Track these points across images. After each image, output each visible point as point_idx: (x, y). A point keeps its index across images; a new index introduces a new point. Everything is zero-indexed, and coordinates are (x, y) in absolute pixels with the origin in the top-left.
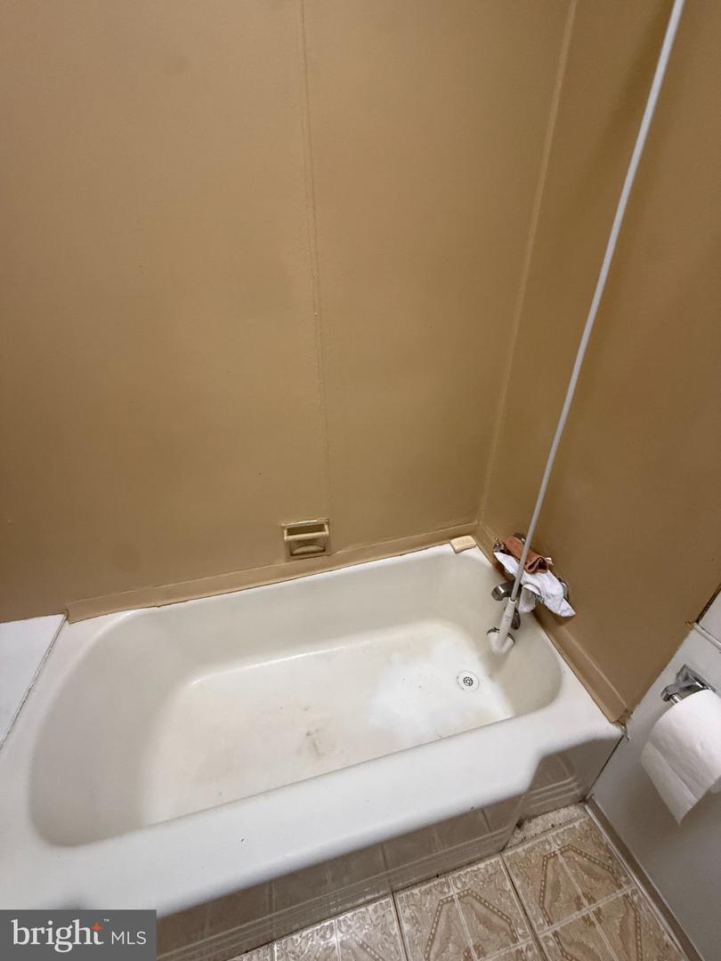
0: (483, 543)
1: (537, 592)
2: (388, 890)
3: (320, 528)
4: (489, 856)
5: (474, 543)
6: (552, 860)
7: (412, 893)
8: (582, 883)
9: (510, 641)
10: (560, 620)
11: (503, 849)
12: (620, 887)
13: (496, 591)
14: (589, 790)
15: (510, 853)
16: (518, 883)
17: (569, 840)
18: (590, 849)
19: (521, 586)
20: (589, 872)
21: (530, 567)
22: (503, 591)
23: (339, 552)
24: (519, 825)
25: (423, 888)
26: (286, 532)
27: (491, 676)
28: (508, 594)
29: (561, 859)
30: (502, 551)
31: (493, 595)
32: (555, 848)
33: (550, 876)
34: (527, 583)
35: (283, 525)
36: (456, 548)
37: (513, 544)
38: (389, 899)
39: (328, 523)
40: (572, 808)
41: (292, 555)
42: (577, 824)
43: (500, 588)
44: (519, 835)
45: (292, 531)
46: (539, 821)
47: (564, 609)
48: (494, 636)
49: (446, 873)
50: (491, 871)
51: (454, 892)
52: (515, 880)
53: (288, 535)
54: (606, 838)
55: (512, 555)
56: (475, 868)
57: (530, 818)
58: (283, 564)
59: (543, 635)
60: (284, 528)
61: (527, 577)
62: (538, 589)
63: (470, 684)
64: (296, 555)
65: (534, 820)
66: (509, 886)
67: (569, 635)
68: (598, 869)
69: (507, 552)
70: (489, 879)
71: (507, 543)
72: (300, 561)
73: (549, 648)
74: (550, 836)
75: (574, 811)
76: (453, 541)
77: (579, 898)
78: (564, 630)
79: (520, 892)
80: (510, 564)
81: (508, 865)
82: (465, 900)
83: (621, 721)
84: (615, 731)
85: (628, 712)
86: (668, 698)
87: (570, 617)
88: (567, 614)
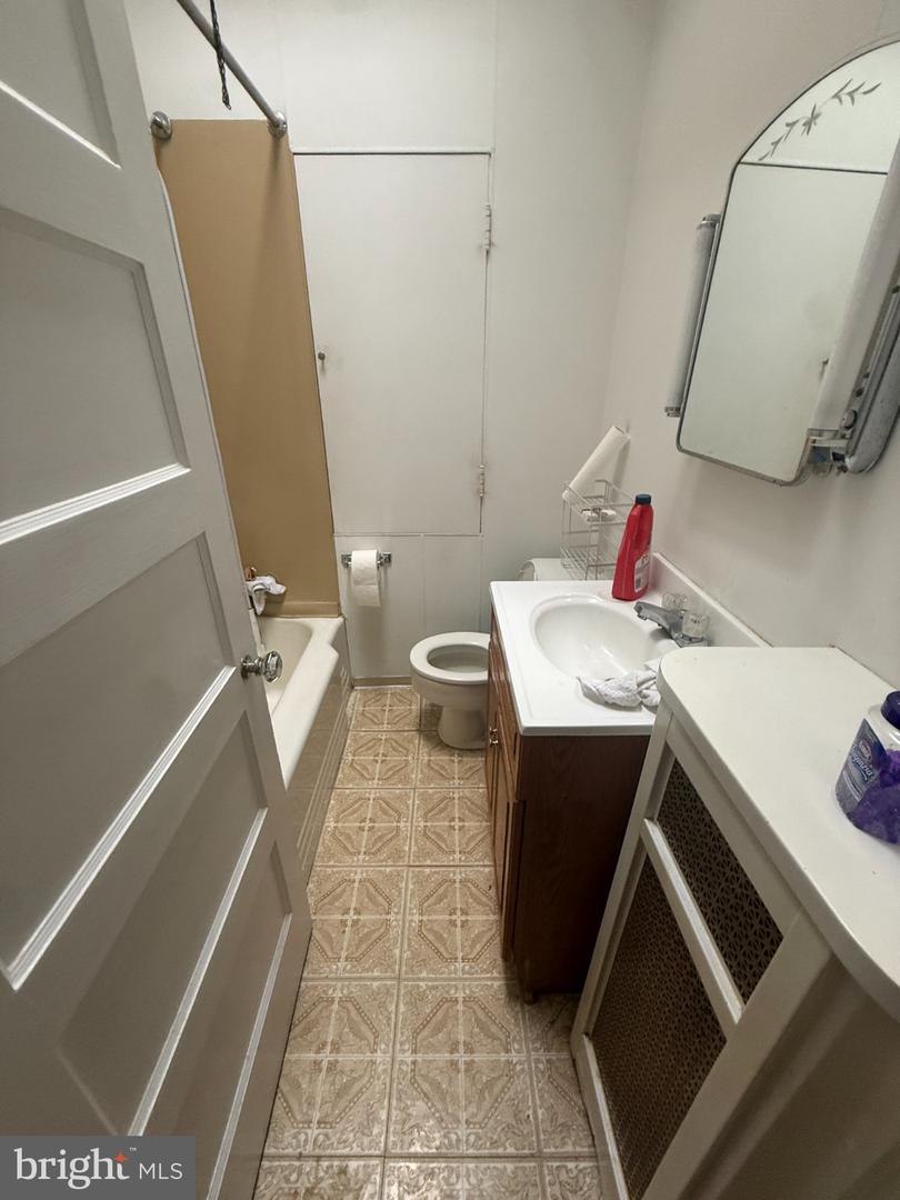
1: (261, 587)
10: (282, 596)
12: (386, 696)
34: (254, 586)
47: (278, 589)
52: (361, 730)
59: (277, 620)
62: (262, 584)
66: (362, 733)
67: (293, 604)
78: (287, 603)
83: (340, 614)
84: (340, 619)
85: (339, 605)
86: (347, 566)
87: (285, 592)
88: (283, 591)
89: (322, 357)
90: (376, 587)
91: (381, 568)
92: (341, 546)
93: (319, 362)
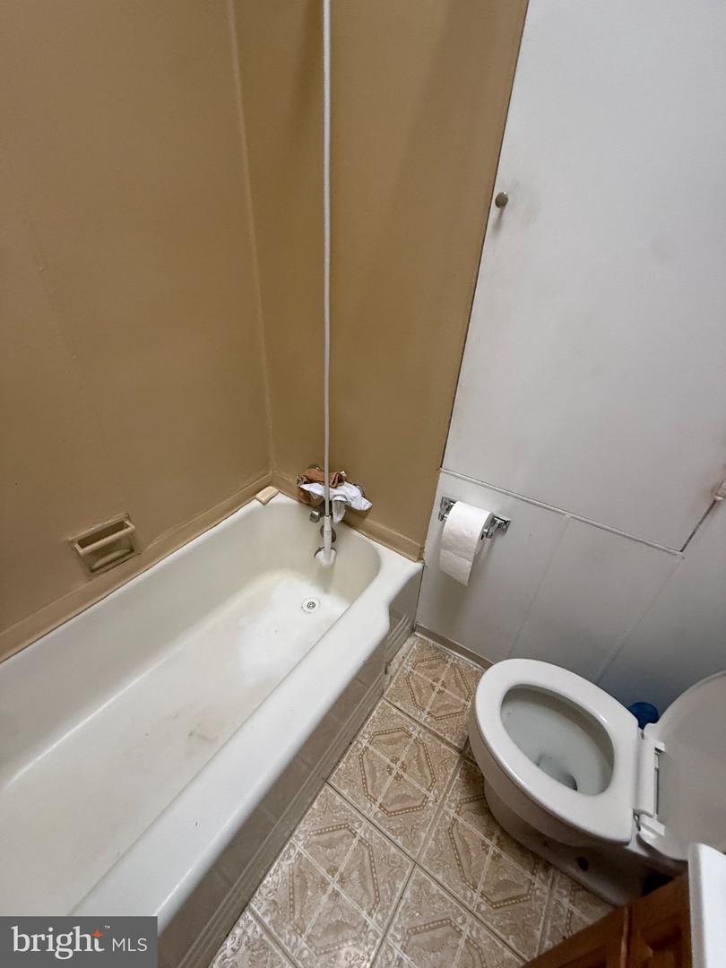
0: (283, 488)
1: (344, 500)
2: (322, 782)
3: (120, 526)
4: (377, 702)
5: (276, 490)
6: (411, 677)
7: (340, 769)
8: (429, 676)
9: (333, 551)
10: (362, 514)
11: (383, 693)
12: (447, 662)
13: (312, 516)
14: (414, 621)
15: (387, 692)
16: (398, 705)
17: (414, 659)
18: (427, 655)
19: (330, 502)
20: (430, 667)
21: (333, 483)
22: (317, 514)
23: (149, 547)
24: (386, 672)
25: (345, 760)
26: (77, 546)
27: (326, 591)
28: (322, 514)
29: (415, 672)
30: (305, 483)
31: (311, 520)
32: (409, 668)
33: (413, 686)
34: (335, 496)
35: (70, 539)
36: (263, 499)
37: (313, 473)
38: (327, 787)
39: (128, 518)
40: (409, 640)
41: (93, 571)
42: (415, 647)
43: (314, 512)
44: (388, 677)
45: (84, 543)
46: (395, 660)
47: (362, 504)
48: (321, 554)
49: (355, 737)
50: (381, 711)
51: (365, 743)
52: (396, 704)
53: (82, 547)
54: (432, 642)
55: (315, 482)
56: (371, 718)
57: (389, 664)
58: (83, 586)
59: (355, 533)
60: (72, 542)
61: (334, 492)
62: (344, 496)
63: (313, 607)
64: (97, 569)
65: (392, 663)
66: (394, 710)
67: (374, 523)
68: (435, 662)
69: (310, 481)
70: (382, 716)
71: (308, 475)
72: (105, 575)
73: (363, 540)
74: (404, 665)
75: (410, 641)
76: (258, 496)
77: (431, 685)
78: (368, 520)
79: (402, 708)
80: (316, 489)
81: (389, 699)
82: (374, 741)
83: (420, 559)
84: (419, 565)
85: (422, 549)
86: (442, 518)
87: (370, 509)
88: (367, 507)
89: (502, 202)
90: (469, 564)
91: (488, 540)
92: (446, 485)
93: (494, 211)
